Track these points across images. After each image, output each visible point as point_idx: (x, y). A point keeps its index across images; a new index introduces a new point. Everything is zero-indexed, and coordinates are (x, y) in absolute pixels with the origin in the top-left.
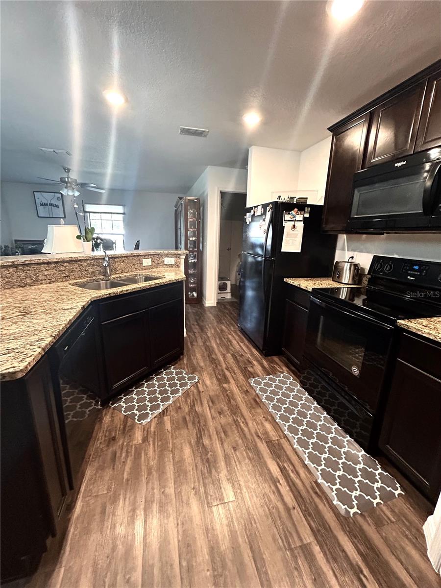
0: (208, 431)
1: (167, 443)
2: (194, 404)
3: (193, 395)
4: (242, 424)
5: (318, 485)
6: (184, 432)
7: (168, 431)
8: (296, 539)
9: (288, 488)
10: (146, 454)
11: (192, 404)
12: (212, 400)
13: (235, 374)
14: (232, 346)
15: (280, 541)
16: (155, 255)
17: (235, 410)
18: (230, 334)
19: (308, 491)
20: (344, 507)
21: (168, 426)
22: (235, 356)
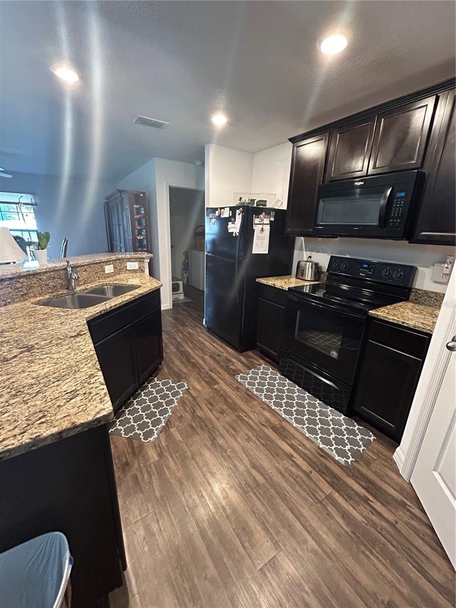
0: (219, 431)
1: (185, 453)
2: (193, 409)
3: (189, 401)
4: (245, 418)
5: (321, 449)
6: (196, 438)
7: (181, 442)
8: (321, 494)
9: (301, 459)
10: (169, 468)
11: (192, 410)
12: (210, 403)
13: (220, 374)
14: (206, 347)
15: (310, 499)
16: (116, 260)
17: (234, 407)
18: (199, 336)
19: (316, 457)
20: (343, 460)
21: (178, 437)
22: (213, 357)
